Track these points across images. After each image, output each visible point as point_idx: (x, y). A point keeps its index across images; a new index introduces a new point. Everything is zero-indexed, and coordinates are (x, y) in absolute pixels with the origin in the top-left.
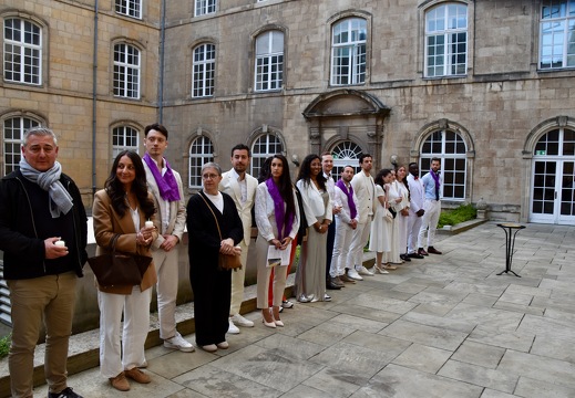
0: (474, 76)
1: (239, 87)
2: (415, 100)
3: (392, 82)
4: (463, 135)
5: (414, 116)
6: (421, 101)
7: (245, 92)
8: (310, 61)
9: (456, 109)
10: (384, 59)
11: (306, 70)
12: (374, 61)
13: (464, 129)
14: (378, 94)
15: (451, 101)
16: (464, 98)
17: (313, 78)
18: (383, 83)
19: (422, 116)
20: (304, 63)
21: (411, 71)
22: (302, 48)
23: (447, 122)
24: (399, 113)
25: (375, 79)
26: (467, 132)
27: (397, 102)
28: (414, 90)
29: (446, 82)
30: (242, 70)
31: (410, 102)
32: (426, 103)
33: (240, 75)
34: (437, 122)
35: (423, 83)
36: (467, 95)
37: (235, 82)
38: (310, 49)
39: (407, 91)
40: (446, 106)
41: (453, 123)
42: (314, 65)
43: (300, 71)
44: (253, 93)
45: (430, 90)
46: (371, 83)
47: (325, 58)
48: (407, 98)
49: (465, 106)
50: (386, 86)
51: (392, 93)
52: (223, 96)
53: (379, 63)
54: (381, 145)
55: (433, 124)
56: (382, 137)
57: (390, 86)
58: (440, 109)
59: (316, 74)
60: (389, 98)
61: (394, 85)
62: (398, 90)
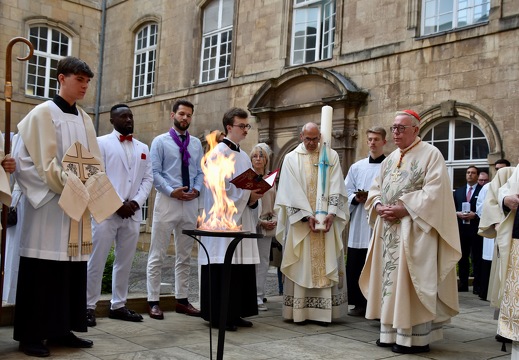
0: (502, 19)
1: (181, 79)
2: (404, 74)
3: (370, 50)
4: (482, 125)
5: (403, 100)
6: (414, 75)
7: (187, 85)
8: (264, 32)
9: (470, 83)
10: (361, 16)
11: (258, 47)
12: (347, 20)
13: (484, 115)
14: (351, 71)
15: (461, 68)
16: (483, 61)
17: (268, 58)
18: (357, 53)
19: (413, 99)
20: (257, 37)
21: (398, 29)
22: (255, 16)
23: (455, 104)
24: (379, 98)
25: (348, 48)
26: (489, 119)
27: (378, 81)
28: (404, 57)
29: (453, 38)
30: (186, 57)
31: (397, 78)
32: (422, 77)
33: (182, 62)
34: (438, 107)
35: (417, 45)
36: (489, 55)
37: (176, 73)
38: (264, 16)
39: (393, 61)
40: (453, 78)
41: (465, 106)
42: (268, 38)
43: (251, 48)
44: (196, 86)
45: (427, 55)
46: (341, 56)
47: (282, 26)
48: (393, 73)
49: (486, 75)
50: (362, 57)
51: (371, 68)
52: (163, 94)
53: (354, 23)
54: (353, 150)
55: (431, 111)
56: (355, 138)
57: (368, 57)
58: (443, 84)
59: (271, 51)
60: (365, 76)
61: (374, 55)
62: (380, 61)
